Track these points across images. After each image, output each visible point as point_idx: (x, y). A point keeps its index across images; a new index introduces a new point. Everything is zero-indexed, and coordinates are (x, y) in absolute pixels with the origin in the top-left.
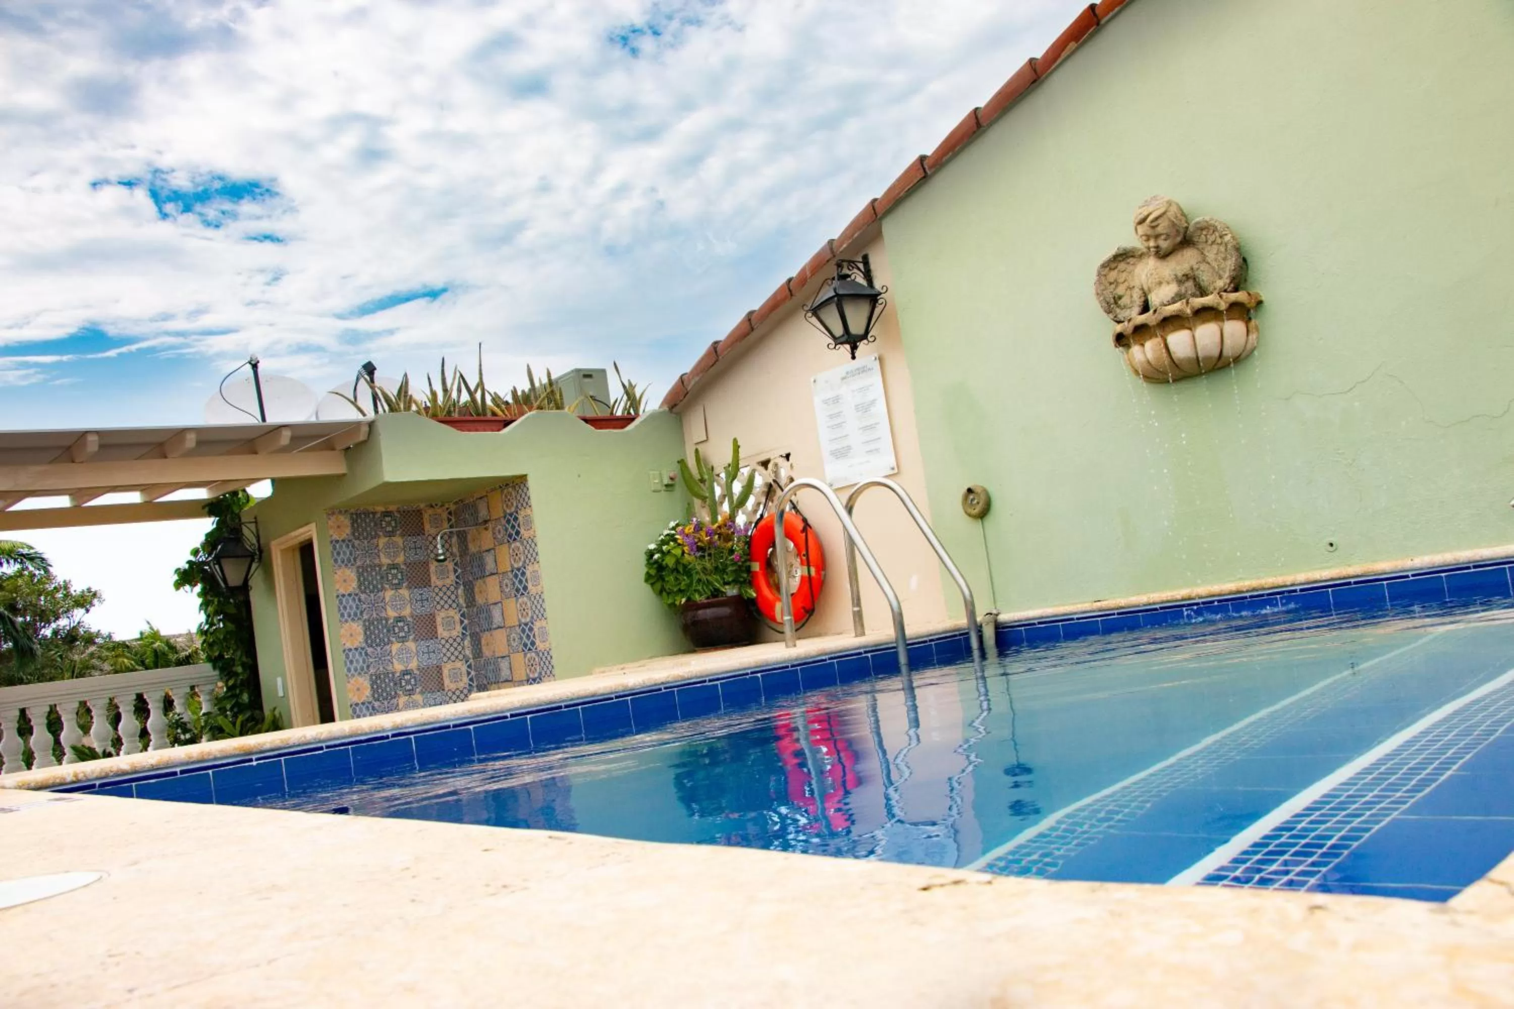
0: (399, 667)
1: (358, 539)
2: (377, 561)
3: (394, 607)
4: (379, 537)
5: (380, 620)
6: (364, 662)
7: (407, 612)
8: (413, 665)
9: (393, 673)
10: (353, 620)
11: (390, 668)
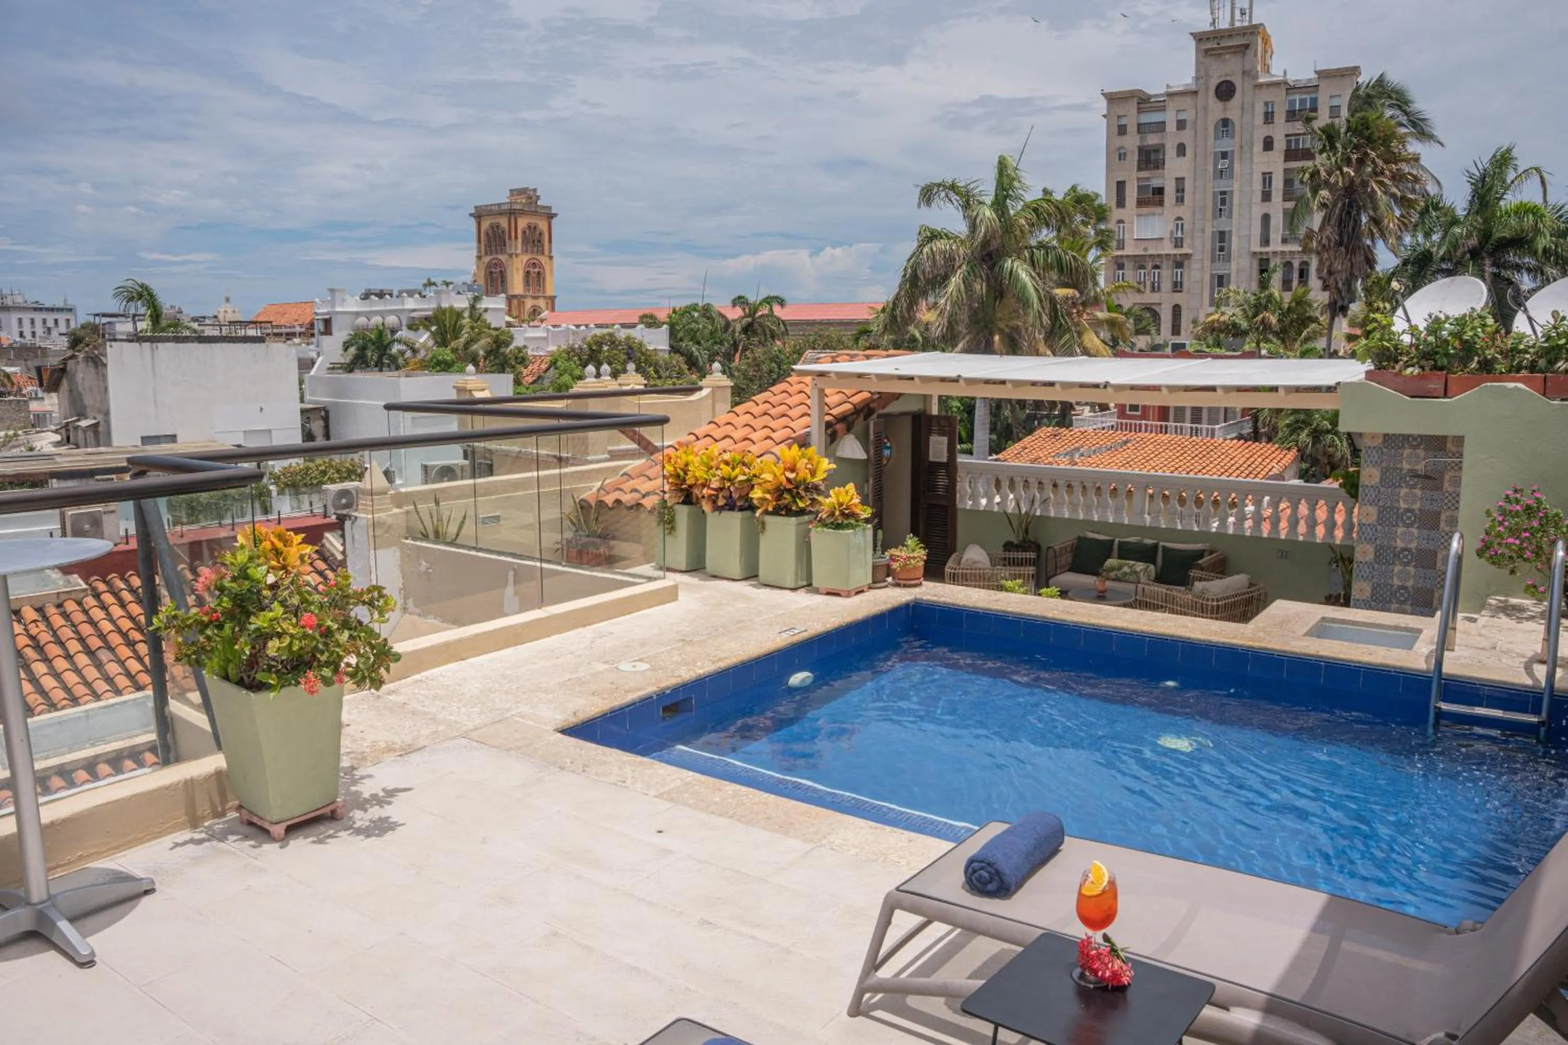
0: (1400, 544)
1: (1387, 448)
2: (1399, 466)
3: (1406, 501)
4: (1405, 448)
5: (1392, 508)
6: (1373, 535)
7: (1417, 506)
8: (1413, 545)
9: (1395, 548)
10: (1371, 504)
11: (1393, 544)
